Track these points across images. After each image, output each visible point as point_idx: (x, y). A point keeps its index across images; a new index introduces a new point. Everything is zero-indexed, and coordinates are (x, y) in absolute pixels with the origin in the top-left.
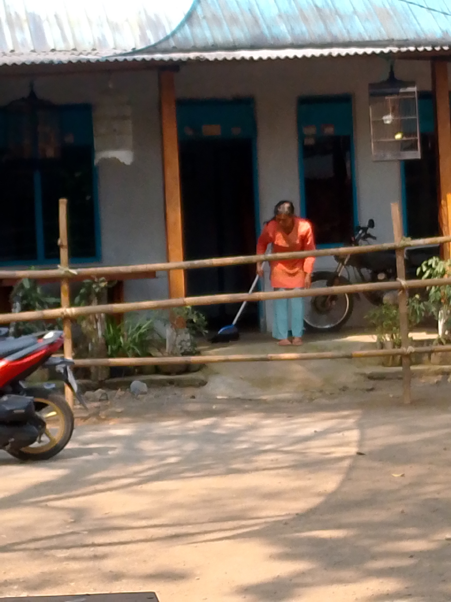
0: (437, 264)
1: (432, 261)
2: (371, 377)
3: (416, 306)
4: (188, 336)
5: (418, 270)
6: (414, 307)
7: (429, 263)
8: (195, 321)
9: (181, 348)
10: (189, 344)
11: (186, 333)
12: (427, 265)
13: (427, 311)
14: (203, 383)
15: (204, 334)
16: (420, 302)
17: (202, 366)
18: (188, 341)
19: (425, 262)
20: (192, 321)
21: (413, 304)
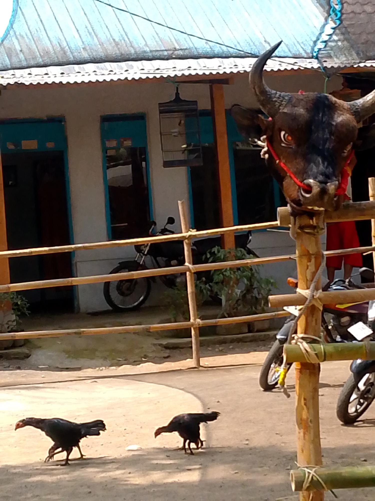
0: (219, 252)
1: (215, 249)
2: (167, 347)
3: (203, 286)
4: (14, 317)
5: (204, 257)
6: (201, 287)
7: (213, 251)
8: (19, 303)
9: (8, 327)
10: (15, 323)
11: (12, 314)
12: (210, 253)
13: (211, 291)
14: (28, 356)
15: (27, 314)
16: (206, 283)
17: (26, 342)
18: (14, 321)
19: (209, 251)
20: (17, 304)
21: (201, 285)
